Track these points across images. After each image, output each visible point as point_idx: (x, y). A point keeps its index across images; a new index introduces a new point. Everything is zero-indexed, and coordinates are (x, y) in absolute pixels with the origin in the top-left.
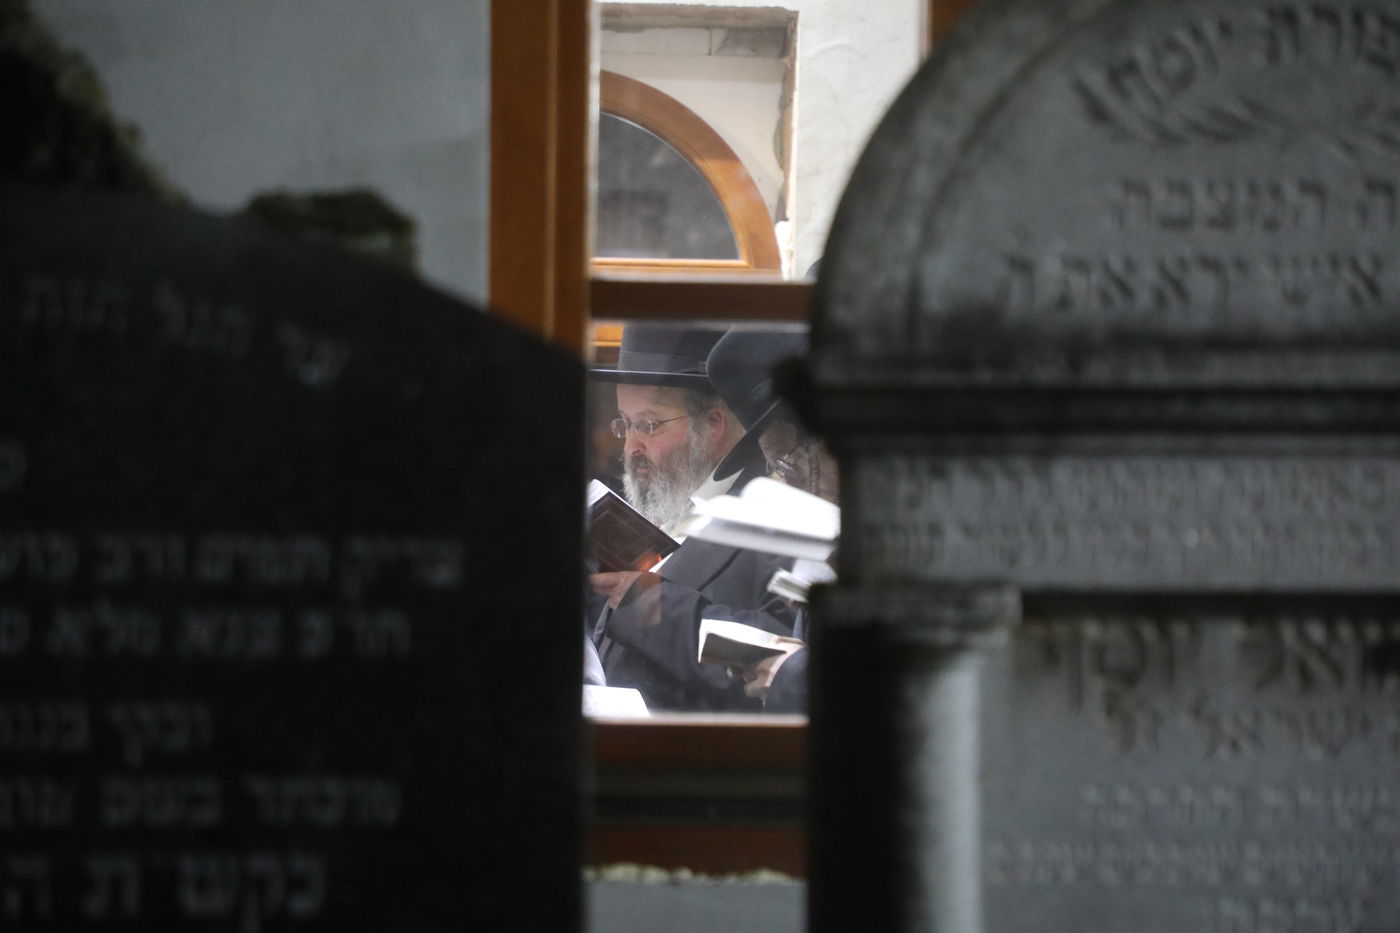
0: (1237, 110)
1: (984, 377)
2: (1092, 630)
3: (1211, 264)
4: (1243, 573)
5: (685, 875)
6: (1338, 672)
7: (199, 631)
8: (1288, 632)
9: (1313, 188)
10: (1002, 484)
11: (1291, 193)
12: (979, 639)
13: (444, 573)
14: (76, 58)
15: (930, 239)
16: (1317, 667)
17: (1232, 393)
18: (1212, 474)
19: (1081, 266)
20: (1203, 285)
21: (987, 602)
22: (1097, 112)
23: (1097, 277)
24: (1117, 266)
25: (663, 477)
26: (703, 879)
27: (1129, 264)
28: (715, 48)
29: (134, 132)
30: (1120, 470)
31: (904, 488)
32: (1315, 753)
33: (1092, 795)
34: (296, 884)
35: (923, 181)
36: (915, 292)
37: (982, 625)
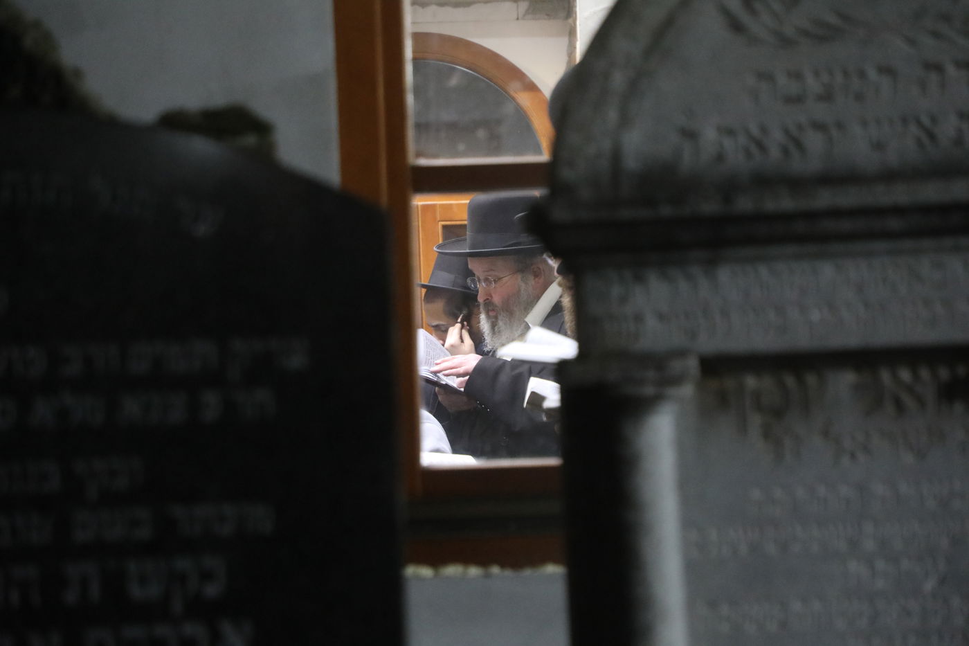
0: (833, 19)
1: (666, 211)
2: (751, 382)
3: (820, 127)
4: (851, 337)
5: (495, 570)
6: (921, 402)
7: (131, 407)
8: (885, 376)
9: (886, 70)
10: (683, 285)
11: (872, 74)
12: (672, 391)
13: (296, 360)
14: (37, 25)
15: (625, 120)
16: (908, 400)
17: (836, 213)
18: (827, 270)
19: (730, 132)
20: (814, 142)
21: (676, 366)
22: (736, 27)
23: (742, 140)
24: (755, 131)
25: (505, 315)
26: (508, 573)
27: (764, 129)
28: (520, 16)
29: (78, 73)
30: (763, 270)
31: (616, 290)
32: (909, 459)
33: (756, 494)
34: (206, 576)
35: (619, 80)
36: (617, 156)
37: (676, 381)
